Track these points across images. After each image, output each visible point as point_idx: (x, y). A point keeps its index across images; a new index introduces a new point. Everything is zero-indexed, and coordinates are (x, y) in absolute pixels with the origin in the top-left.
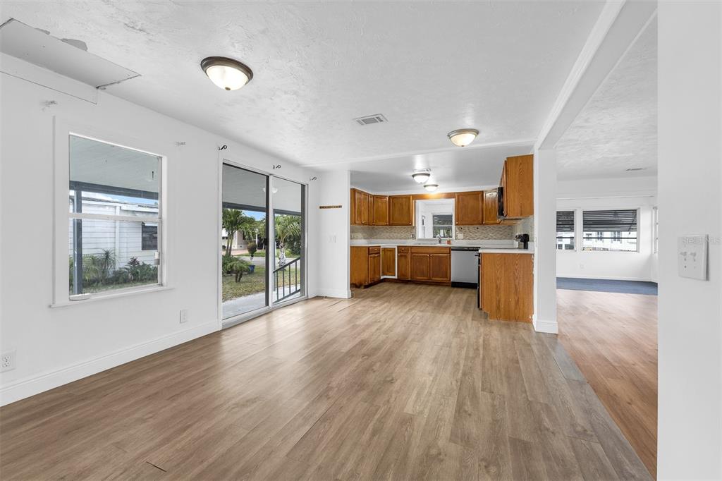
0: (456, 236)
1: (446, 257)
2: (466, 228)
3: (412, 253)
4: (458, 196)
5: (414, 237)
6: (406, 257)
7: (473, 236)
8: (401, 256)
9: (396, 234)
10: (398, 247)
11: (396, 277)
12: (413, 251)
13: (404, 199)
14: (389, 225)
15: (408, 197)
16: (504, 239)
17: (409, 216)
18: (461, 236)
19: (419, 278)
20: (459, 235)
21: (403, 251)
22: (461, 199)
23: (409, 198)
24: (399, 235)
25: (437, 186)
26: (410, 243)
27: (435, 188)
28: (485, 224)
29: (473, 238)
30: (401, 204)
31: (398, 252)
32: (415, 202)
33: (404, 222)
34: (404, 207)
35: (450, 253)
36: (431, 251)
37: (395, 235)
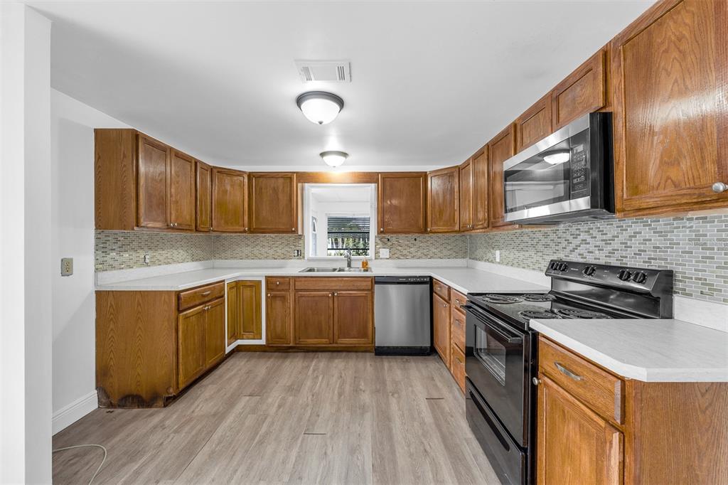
0: (377, 253)
1: (365, 297)
2: (393, 238)
3: (297, 290)
4: (383, 179)
5: (300, 254)
6: (283, 298)
7: (405, 252)
8: (274, 297)
9: (266, 250)
10: (268, 278)
11: (263, 342)
12: (298, 284)
13: (281, 181)
14: (251, 231)
15: (288, 177)
16: (455, 257)
17: (292, 216)
18: (385, 253)
19: (312, 341)
20: (382, 251)
21: (277, 286)
22: (388, 184)
23: (291, 179)
24: (271, 252)
25: (345, 155)
26: (293, 268)
27: (342, 159)
28: (431, 232)
29: (405, 256)
30: (275, 190)
31: (268, 289)
32: (303, 189)
33: (282, 227)
34: (280, 196)
35: (372, 290)
36: (334, 285)
37: (263, 250)
